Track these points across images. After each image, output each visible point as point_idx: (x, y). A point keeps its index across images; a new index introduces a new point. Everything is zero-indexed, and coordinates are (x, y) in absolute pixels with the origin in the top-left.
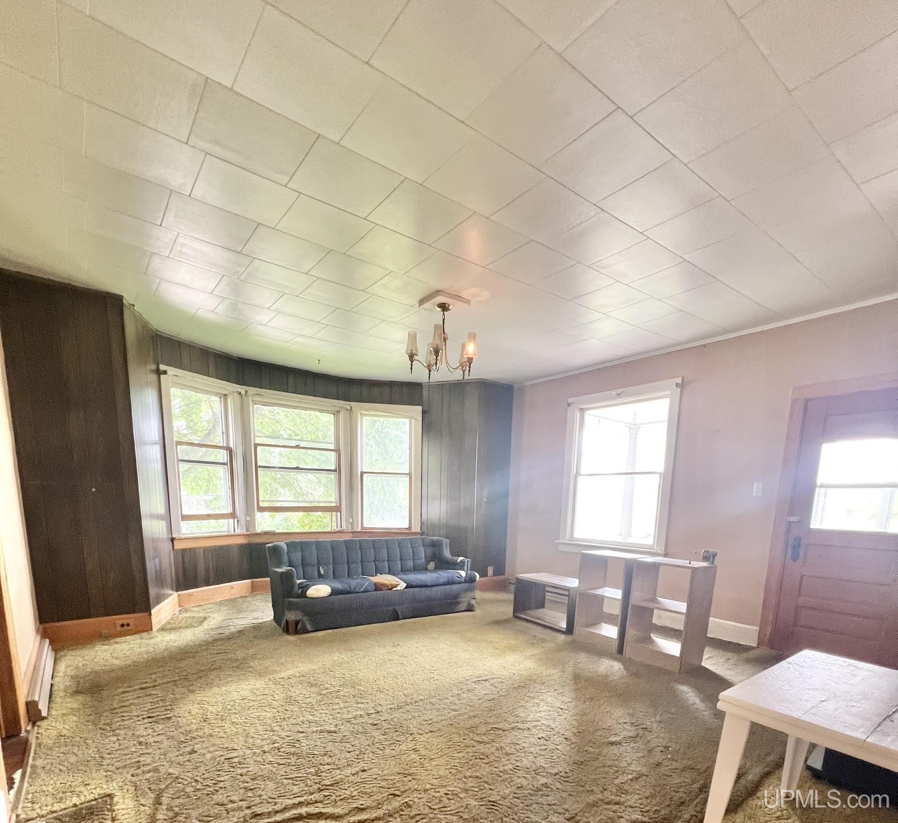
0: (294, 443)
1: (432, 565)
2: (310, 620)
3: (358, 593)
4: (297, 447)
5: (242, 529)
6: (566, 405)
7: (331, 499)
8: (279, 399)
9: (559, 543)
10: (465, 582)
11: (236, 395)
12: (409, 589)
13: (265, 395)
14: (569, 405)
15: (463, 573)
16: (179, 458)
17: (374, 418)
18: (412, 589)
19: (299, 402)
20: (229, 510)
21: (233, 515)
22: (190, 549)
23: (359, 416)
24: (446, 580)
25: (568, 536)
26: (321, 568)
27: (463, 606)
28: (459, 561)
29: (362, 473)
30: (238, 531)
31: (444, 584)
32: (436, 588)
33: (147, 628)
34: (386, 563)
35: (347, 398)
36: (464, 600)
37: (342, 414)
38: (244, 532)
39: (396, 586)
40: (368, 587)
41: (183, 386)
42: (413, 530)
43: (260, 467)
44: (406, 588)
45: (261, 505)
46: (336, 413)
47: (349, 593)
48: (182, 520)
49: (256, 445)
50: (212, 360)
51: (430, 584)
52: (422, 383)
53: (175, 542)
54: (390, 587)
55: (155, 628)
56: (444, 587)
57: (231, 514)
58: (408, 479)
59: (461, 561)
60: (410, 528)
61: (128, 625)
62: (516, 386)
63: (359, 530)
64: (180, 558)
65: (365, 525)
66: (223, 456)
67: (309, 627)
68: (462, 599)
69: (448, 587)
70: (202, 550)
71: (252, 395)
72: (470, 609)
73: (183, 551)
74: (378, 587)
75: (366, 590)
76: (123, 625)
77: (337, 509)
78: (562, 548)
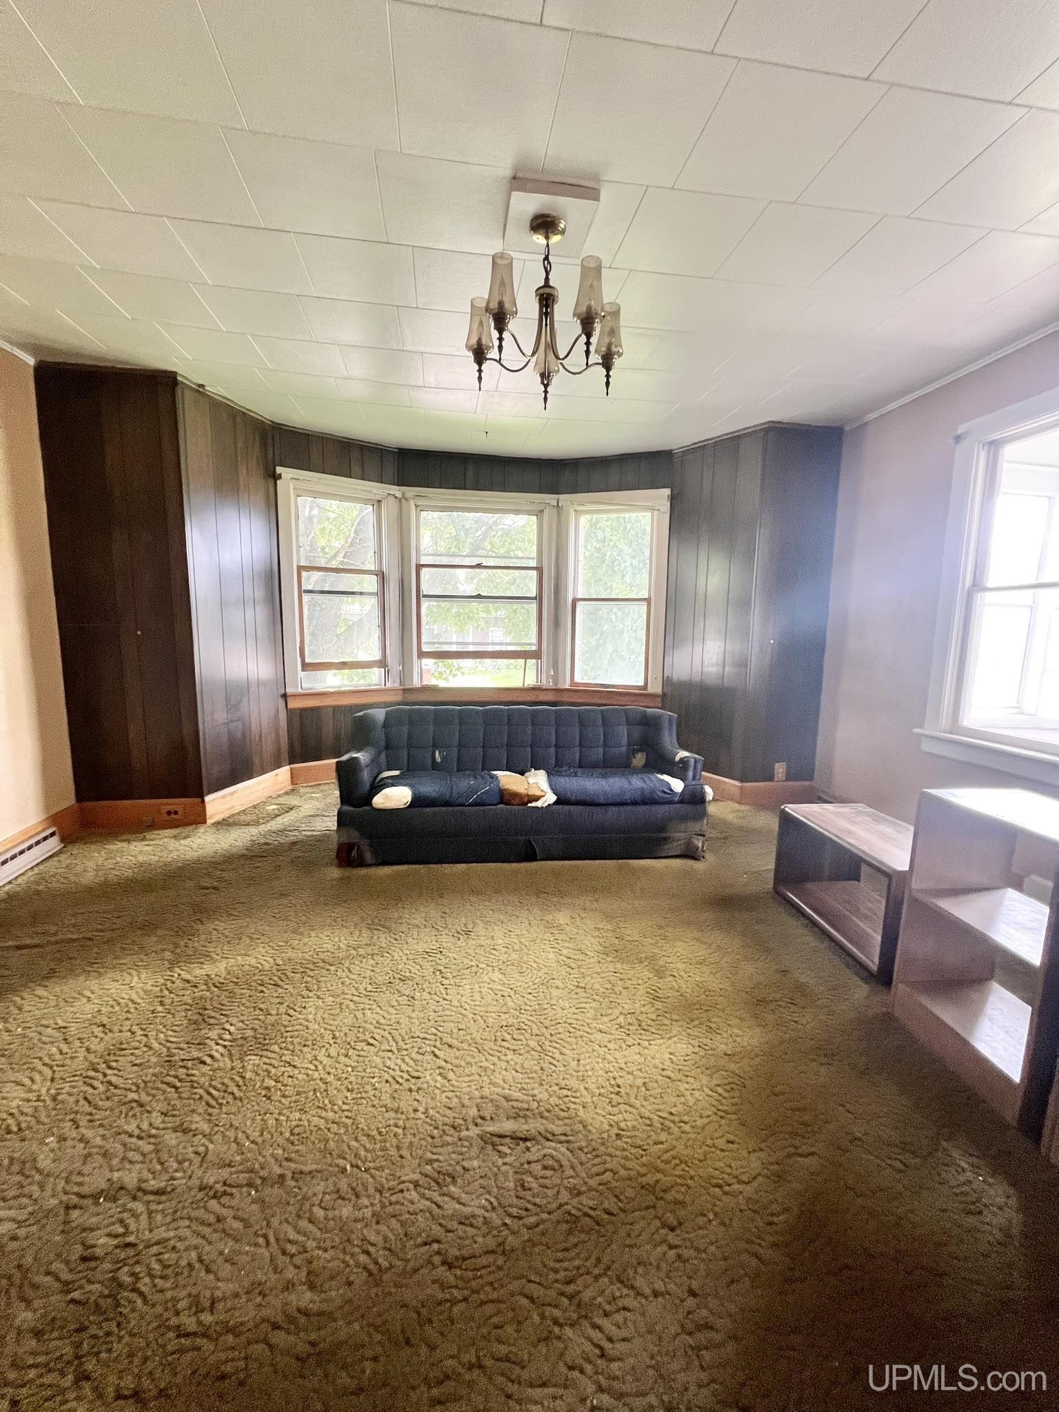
0: (475, 561)
1: (639, 759)
2: (371, 845)
3: (463, 805)
4: (479, 566)
5: (394, 682)
6: (952, 441)
7: (530, 640)
8: (456, 500)
9: (921, 735)
10: (681, 802)
11: (391, 499)
12: (560, 806)
13: (429, 495)
14: (958, 439)
15: (677, 785)
16: (304, 588)
17: (595, 516)
18: (567, 807)
19: (482, 501)
20: (377, 656)
21: (382, 663)
22: (312, 709)
23: (573, 514)
24: (638, 796)
25: (945, 721)
26: (437, 752)
27: (675, 847)
28: (677, 758)
29: (575, 601)
30: (389, 685)
31: (634, 803)
32: (615, 809)
33: (199, 818)
34: (552, 750)
35: (554, 490)
36: (679, 835)
37: (546, 513)
38: (397, 685)
39: (537, 799)
40: (485, 797)
41: (316, 494)
42: (650, 690)
43: (425, 596)
44: (556, 803)
45: (425, 648)
46: (539, 513)
47: (447, 804)
48: (303, 670)
49: (419, 567)
50: (355, 454)
51: (602, 801)
52: (671, 450)
53: (288, 699)
54: (526, 800)
55: (210, 822)
56: (634, 808)
57: (380, 662)
58: (645, 608)
59: (682, 760)
60: (645, 687)
61: (176, 813)
62: (847, 428)
63: (567, 686)
64: (296, 720)
65: (578, 679)
66: (371, 583)
67: (368, 856)
68: (676, 835)
69: (643, 808)
70: (330, 711)
71: (413, 499)
72: (690, 854)
73: (303, 711)
74: (506, 797)
75: (479, 801)
76: (169, 813)
77: (536, 655)
78: (927, 746)
